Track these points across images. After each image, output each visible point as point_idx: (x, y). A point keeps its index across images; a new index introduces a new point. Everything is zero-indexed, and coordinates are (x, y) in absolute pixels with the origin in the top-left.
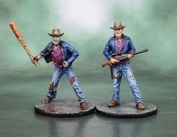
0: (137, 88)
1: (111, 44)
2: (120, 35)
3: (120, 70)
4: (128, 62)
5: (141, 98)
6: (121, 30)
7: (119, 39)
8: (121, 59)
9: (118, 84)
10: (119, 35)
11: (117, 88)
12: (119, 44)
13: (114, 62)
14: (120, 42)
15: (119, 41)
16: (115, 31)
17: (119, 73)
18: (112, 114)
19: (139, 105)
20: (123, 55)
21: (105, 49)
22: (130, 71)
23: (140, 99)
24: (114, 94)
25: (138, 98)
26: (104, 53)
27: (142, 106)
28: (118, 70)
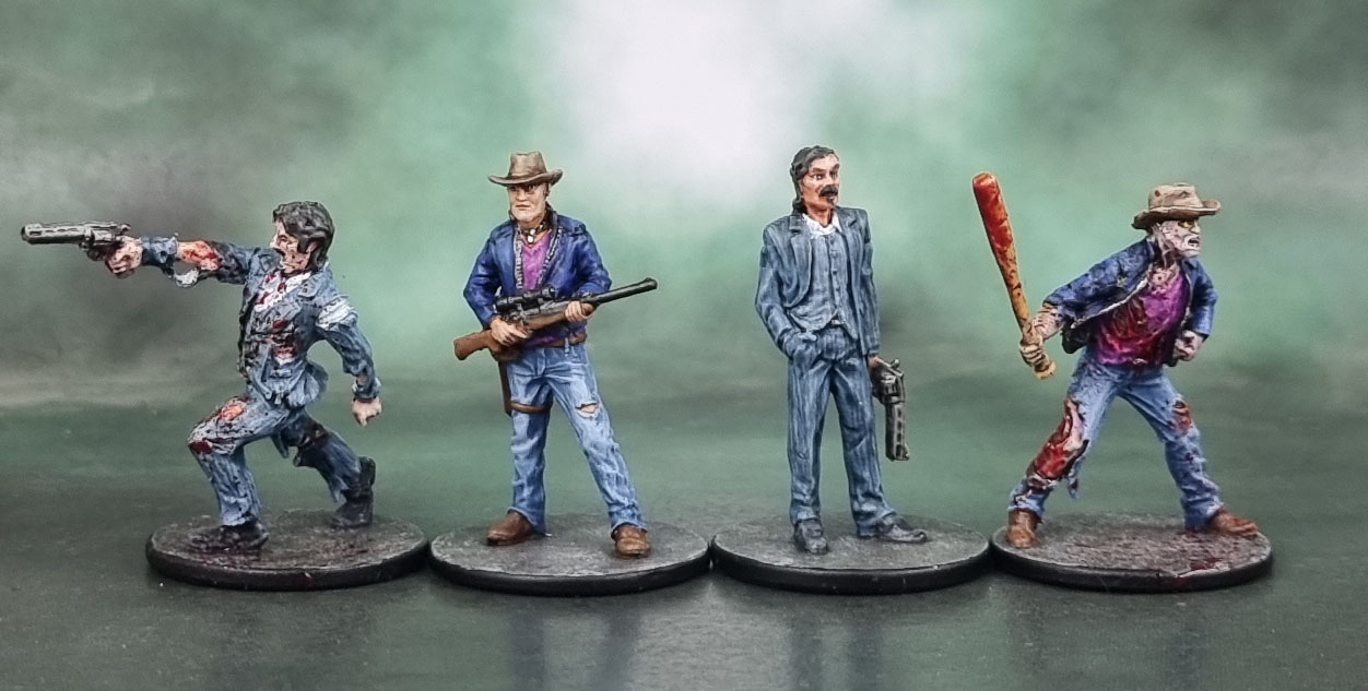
0: (613, 459)
1: (497, 255)
2: (534, 214)
3: (540, 373)
4: (574, 340)
5: (634, 505)
6: (539, 191)
7: (532, 232)
8: (539, 322)
9: (536, 439)
10: (530, 213)
11: (528, 457)
12: (529, 255)
13: (508, 338)
14: (536, 248)
15: (530, 239)
16: (514, 195)
17: (536, 390)
18: (490, 575)
19: (624, 534)
20: (546, 304)
21: (471, 277)
22: (583, 382)
23: (629, 507)
24: (515, 483)
25: (618, 503)
26: (466, 293)
27: (633, 540)
28: (530, 373)
